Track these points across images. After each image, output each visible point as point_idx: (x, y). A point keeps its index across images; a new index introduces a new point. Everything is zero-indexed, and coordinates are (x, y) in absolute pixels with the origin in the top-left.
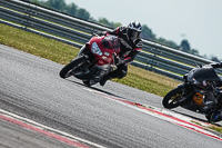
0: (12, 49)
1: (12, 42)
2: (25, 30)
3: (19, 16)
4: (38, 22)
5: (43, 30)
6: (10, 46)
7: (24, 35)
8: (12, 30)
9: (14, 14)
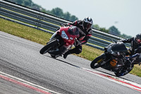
0: (29, 41)
1: (28, 36)
2: (37, 29)
3: (33, 20)
4: (45, 24)
5: (48, 29)
6: (28, 39)
7: (36, 32)
8: (29, 29)
9: (29, 19)
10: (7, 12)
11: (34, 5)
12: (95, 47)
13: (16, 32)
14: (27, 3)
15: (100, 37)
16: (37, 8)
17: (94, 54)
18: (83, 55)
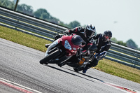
10: (25, 25)
11: (52, 18)
12: (113, 60)
13: (34, 45)
14: (45, 17)
15: (117, 50)
16: (55, 21)
17: (111, 66)
18: (101, 67)
